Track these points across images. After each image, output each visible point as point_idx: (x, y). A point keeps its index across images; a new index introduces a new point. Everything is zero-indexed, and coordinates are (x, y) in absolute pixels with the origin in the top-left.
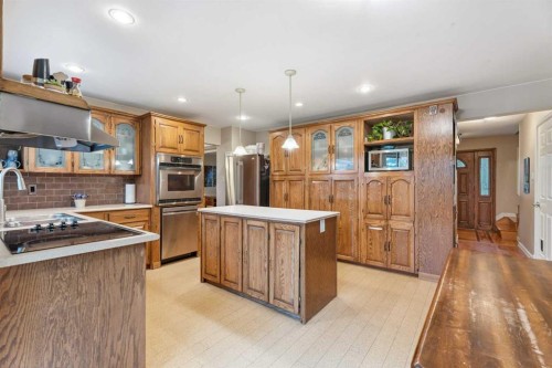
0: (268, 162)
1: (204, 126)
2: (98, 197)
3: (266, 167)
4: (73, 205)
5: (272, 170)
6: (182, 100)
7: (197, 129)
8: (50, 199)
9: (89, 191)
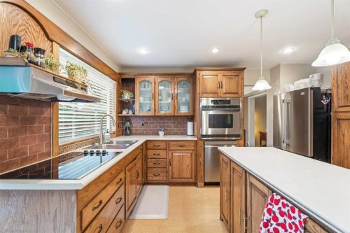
0: (329, 95)
1: (244, 69)
2: (172, 130)
3: (325, 102)
4: (158, 134)
5: (335, 104)
6: (215, 51)
7: (237, 73)
8: (150, 130)
9: (167, 126)
